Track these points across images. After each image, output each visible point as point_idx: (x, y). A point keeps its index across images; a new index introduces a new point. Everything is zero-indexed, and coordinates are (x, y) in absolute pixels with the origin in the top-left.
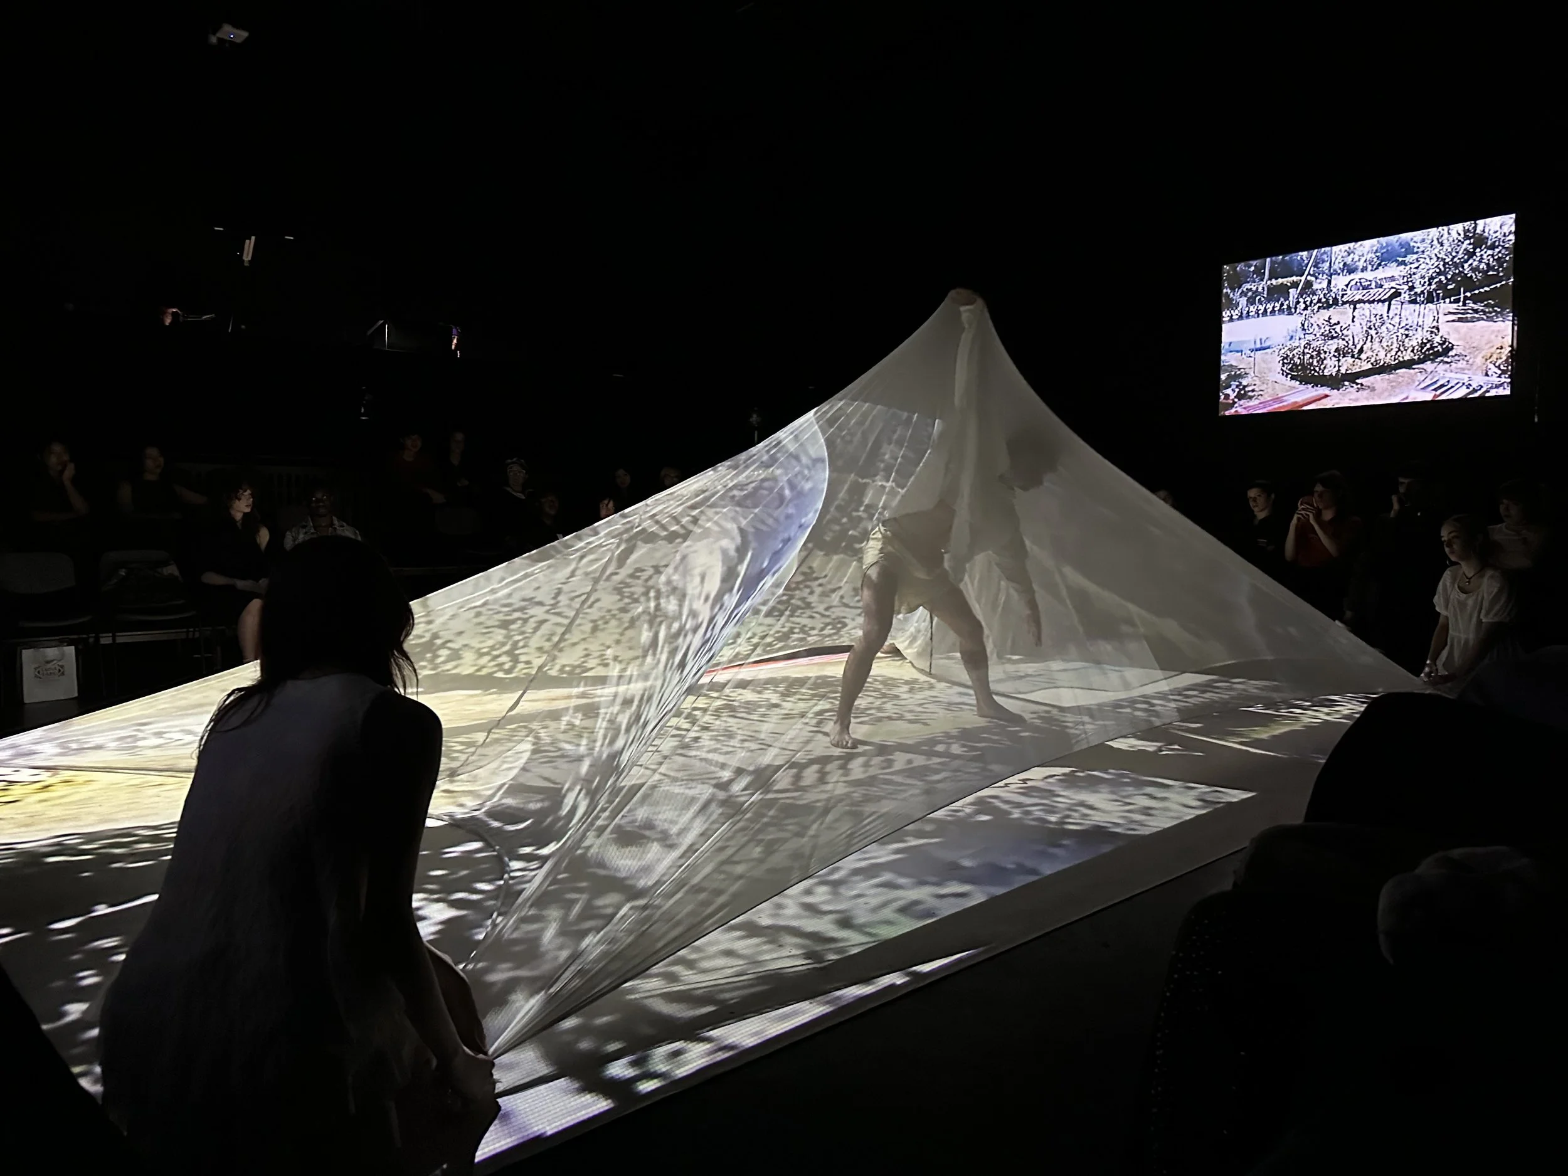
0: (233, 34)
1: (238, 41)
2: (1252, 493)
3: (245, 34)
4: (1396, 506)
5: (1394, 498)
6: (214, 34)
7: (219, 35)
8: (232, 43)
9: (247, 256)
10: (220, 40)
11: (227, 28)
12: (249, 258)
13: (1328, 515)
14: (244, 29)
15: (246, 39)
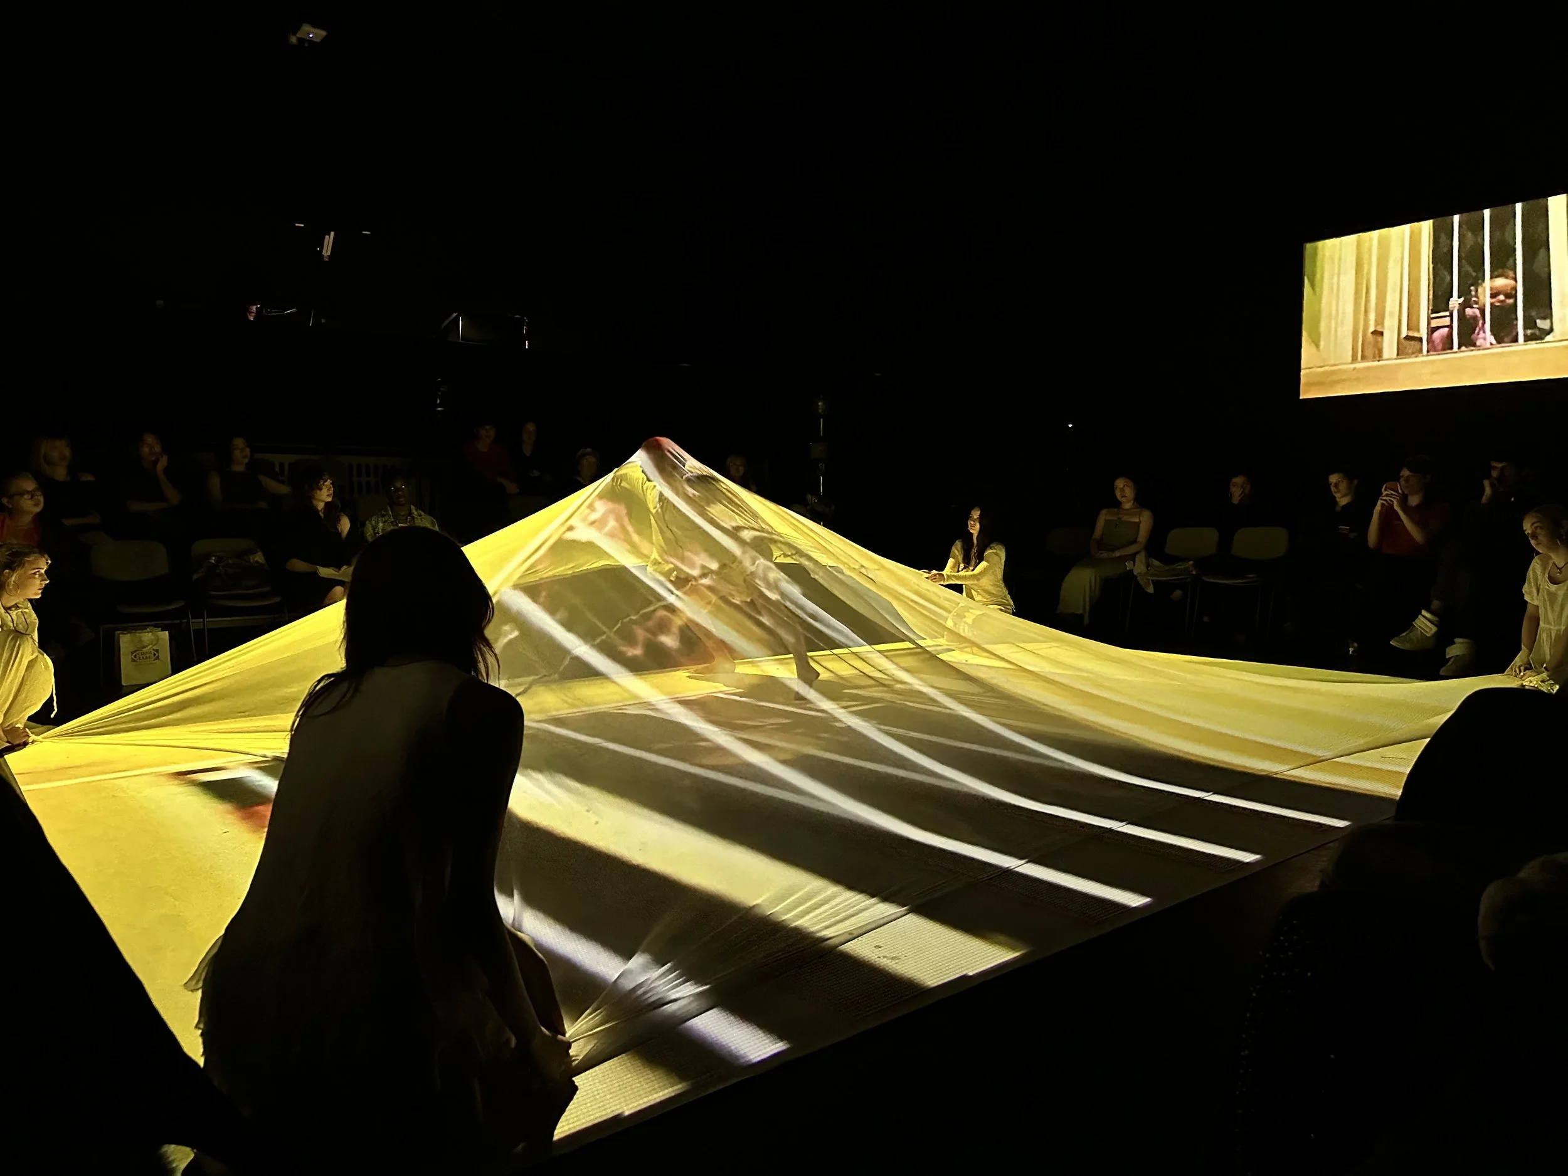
0: (313, 34)
1: (318, 40)
2: (1334, 479)
3: (324, 33)
4: (1488, 490)
5: (1486, 483)
6: (294, 34)
7: (299, 35)
8: (310, 42)
9: (327, 252)
10: (300, 40)
11: (306, 28)
12: (329, 254)
13: (1414, 501)
14: (323, 28)
15: (325, 38)
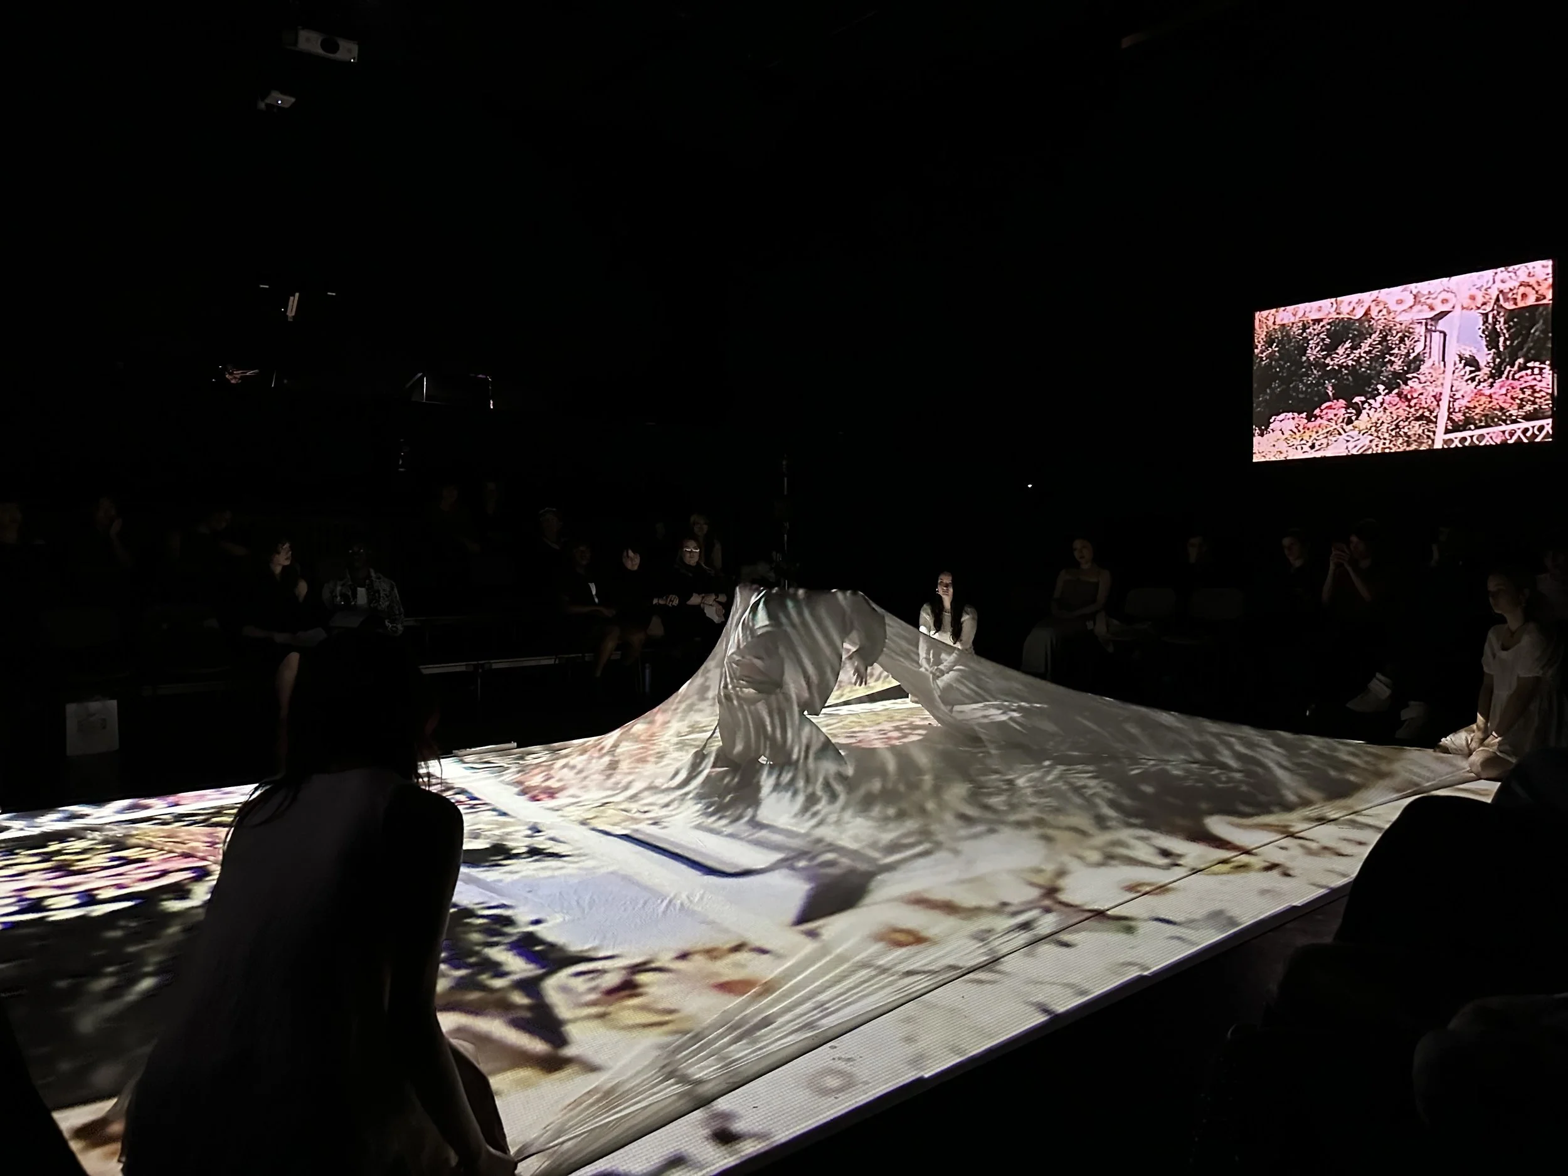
0: (281, 101)
1: (287, 106)
2: (1286, 541)
3: (293, 100)
4: (1436, 555)
5: (1435, 547)
6: (263, 99)
7: (268, 101)
8: (279, 108)
9: (291, 312)
10: (267, 105)
11: (275, 94)
12: (293, 314)
14: (291, 95)
15: (294, 105)
